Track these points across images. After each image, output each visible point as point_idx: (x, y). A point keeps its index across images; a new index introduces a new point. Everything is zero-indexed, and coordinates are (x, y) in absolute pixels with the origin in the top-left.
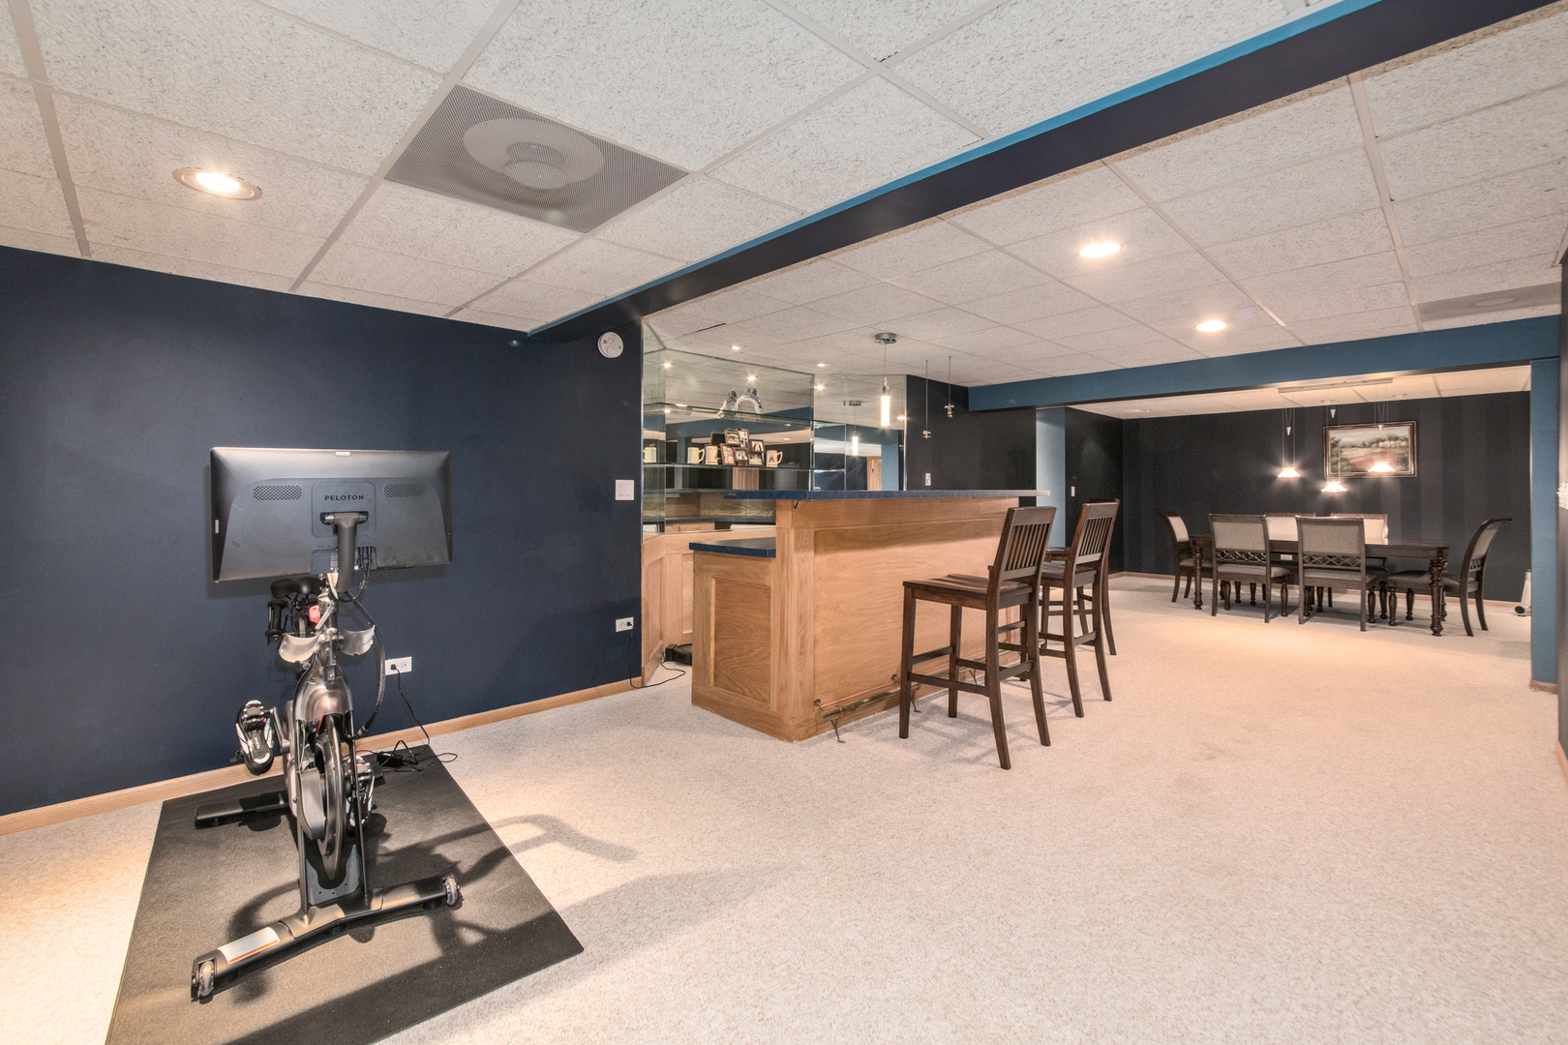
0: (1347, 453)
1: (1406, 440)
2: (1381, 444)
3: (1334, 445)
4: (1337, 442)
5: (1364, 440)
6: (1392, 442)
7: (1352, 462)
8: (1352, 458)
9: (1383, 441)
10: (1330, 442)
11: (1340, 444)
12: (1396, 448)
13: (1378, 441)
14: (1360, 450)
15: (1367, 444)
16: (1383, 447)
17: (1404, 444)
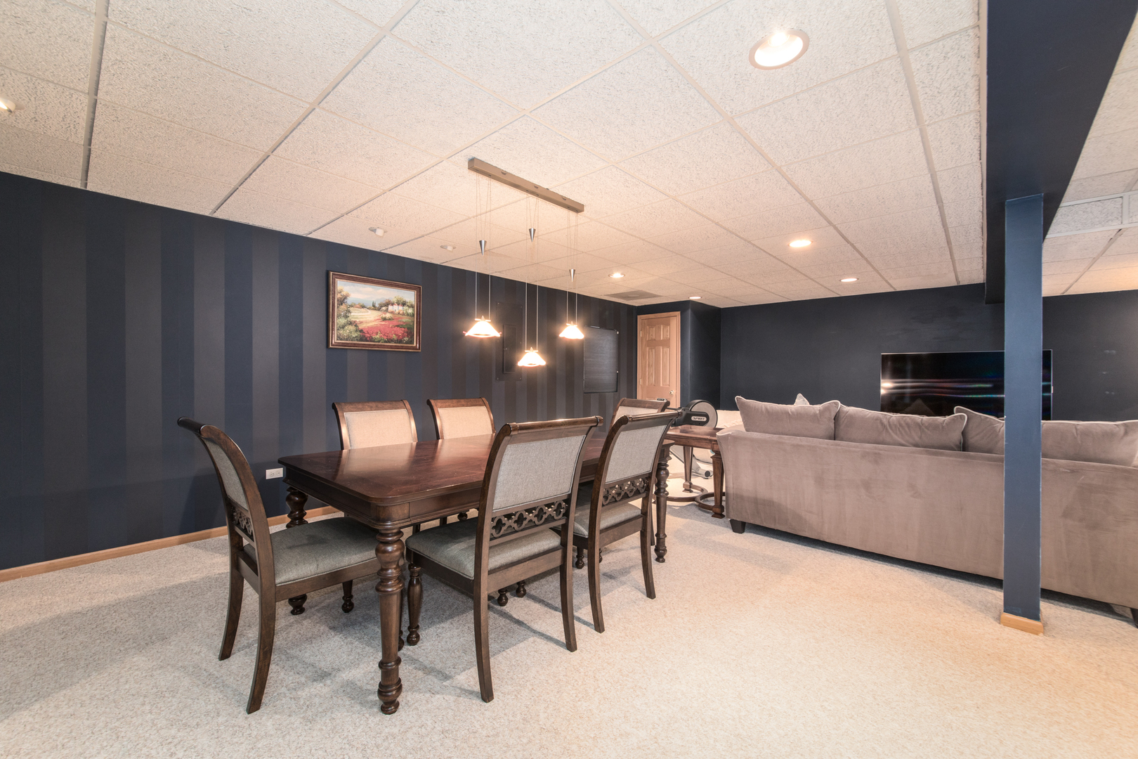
0: (356, 315)
1: (412, 306)
2: (390, 308)
3: (342, 301)
4: (345, 298)
5: (374, 300)
6: (401, 308)
7: (361, 327)
8: (361, 322)
9: (393, 304)
10: (338, 296)
11: (349, 301)
12: (403, 314)
13: (388, 304)
14: (370, 312)
15: (377, 305)
16: (392, 312)
17: (410, 311)
